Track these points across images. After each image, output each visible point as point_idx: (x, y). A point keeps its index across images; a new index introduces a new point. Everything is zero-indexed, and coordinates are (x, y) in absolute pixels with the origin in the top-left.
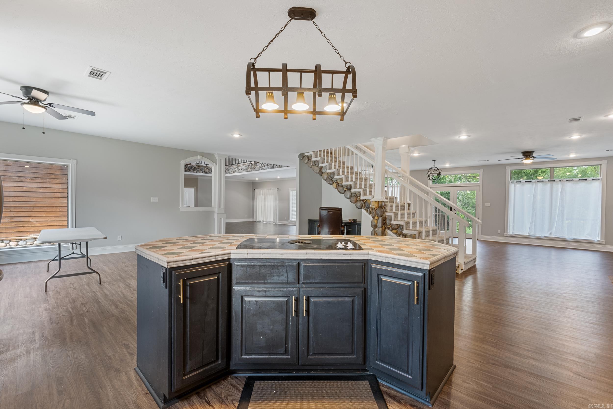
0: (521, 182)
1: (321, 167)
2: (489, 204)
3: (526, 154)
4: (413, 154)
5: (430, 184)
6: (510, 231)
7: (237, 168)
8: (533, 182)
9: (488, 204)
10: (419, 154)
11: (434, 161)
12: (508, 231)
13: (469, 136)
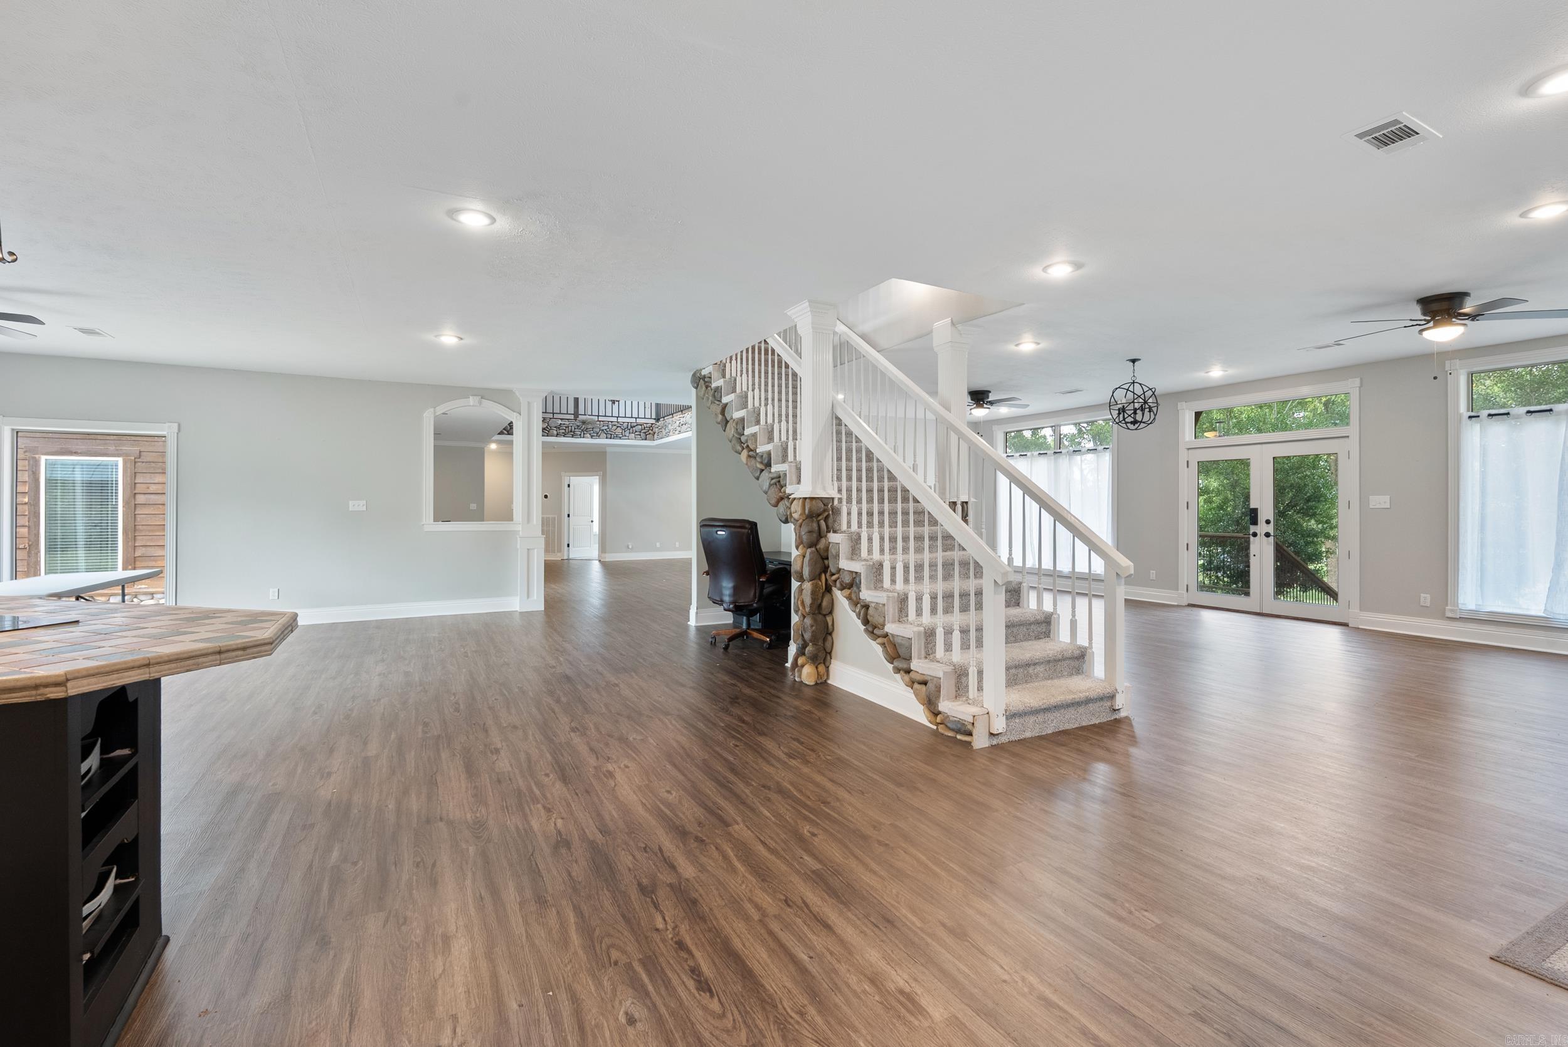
0: (1508, 414)
1: (724, 404)
2: (1387, 498)
3: (1435, 306)
4: (1017, 345)
5: (1187, 439)
6: (1469, 598)
7: (678, 422)
8: (1559, 413)
9: (1380, 501)
10: (1038, 344)
11: (1134, 361)
12: (1461, 601)
13: (1078, 266)
